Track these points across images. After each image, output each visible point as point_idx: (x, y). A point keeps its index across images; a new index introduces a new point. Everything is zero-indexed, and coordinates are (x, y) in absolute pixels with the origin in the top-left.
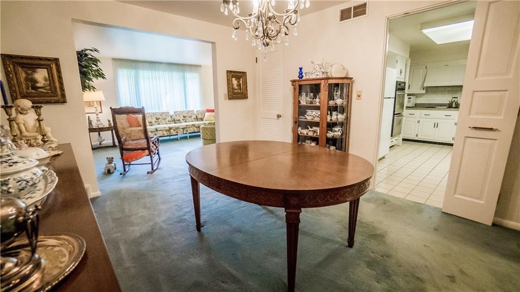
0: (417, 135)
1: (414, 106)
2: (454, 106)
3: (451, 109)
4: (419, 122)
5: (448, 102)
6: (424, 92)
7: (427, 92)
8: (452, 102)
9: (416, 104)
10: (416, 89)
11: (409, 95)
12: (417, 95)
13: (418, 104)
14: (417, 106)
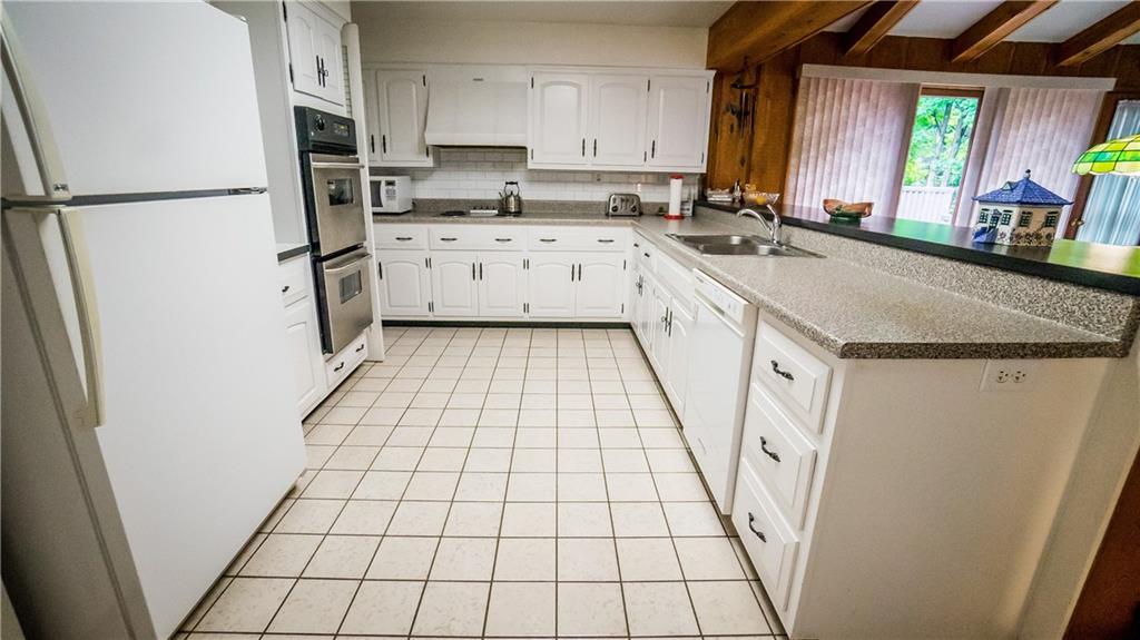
0: (431, 307)
1: (410, 208)
2: (513, 208)
3: (508, 218)
4: (428, 263)
5: (496, 196)
6: (429, 162)
7: (438, 161)
8: (507, 197)
9: (415, 203)
10: (404, 153)
11: (374, 171)
12: (411, 173)
13: (422, 200)
14: (420, 210)
